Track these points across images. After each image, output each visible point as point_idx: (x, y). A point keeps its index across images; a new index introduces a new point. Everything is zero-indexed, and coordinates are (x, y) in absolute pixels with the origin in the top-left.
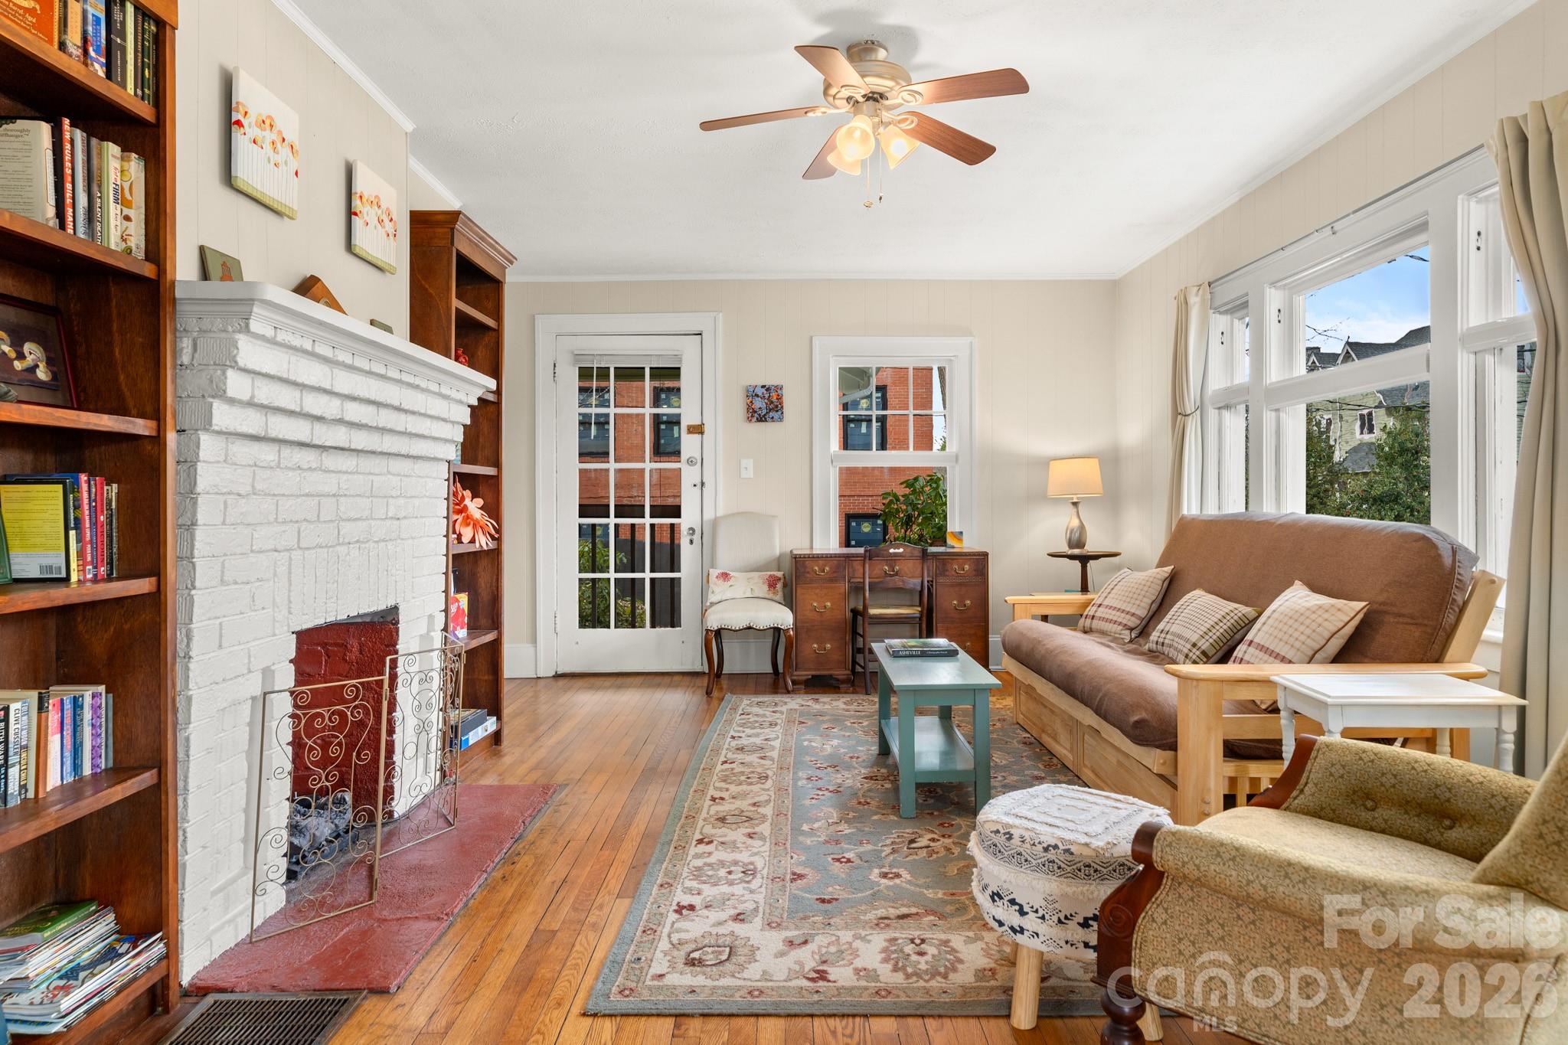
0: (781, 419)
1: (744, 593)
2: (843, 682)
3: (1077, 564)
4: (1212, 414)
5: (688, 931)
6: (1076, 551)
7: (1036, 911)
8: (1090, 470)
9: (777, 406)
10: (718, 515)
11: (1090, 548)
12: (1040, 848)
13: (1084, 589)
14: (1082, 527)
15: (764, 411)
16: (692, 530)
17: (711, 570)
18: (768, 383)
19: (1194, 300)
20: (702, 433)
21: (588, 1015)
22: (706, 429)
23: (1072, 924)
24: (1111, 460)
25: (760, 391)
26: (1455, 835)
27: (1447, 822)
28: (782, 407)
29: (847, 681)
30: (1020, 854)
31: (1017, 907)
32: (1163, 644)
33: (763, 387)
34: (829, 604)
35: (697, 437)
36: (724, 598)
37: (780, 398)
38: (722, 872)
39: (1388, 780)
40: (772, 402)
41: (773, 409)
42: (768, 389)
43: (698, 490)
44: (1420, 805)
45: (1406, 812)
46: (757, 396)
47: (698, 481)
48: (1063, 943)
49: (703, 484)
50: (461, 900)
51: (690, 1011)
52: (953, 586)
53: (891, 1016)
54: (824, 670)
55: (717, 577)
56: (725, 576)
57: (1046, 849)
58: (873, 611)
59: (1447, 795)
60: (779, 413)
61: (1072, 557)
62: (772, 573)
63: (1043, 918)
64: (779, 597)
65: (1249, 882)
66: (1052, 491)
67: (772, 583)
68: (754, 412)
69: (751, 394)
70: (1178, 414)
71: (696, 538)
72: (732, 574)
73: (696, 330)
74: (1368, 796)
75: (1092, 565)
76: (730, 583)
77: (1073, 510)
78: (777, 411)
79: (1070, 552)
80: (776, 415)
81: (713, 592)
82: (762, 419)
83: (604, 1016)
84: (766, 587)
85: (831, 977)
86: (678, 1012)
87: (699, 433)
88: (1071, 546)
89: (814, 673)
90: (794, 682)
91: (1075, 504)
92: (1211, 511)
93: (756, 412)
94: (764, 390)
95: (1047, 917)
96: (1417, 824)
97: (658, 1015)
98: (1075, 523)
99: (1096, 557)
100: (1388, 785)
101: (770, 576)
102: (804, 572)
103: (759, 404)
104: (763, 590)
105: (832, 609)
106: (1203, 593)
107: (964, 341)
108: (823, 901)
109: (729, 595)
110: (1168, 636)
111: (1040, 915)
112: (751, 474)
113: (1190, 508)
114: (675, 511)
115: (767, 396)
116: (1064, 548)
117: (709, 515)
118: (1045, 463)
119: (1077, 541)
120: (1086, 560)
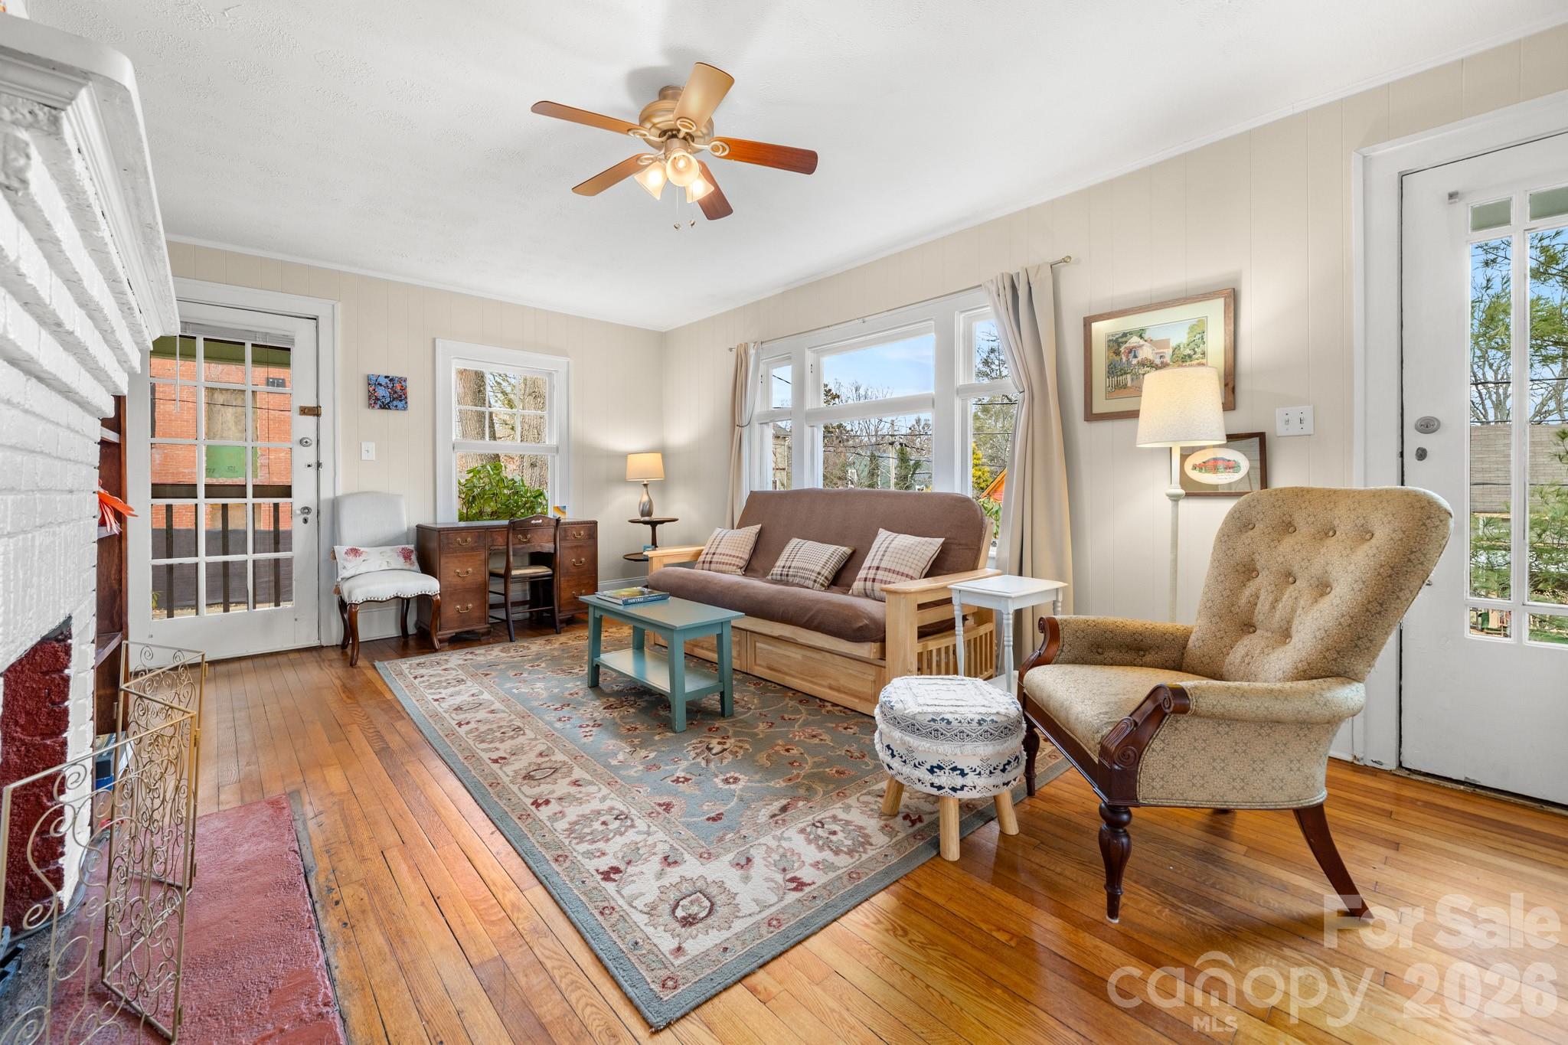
0: (405, 408)
1: (380, 566)
2: (483, 634)
3: (649, 527)
4: (757, 426)
5: (642, 894)
6: (647, 519)
7: (975, 771)
8: (654, 462)
9: (401, 396)
10: (337, 495)
11: (655, 516)
12: (975, 724)
14: (650, 501)
15: (388, 400)
16: (306, 510)
17: (336, 547)
18: (392, 374)
19: (752, 352)
20: (318, 415)
21: (661, 1030)
22: (323, 411)
23: (998, 772)
24: (668, 454)
25: (383, 381)
26: (1148, 658)
27: (1142, 653)
28: (406, 397)
29: (488, 633)
30: (963, 732)
31: (959, 772)
32: (787, 575)
33: (386, 377)
34: (470, 569)
35: (312, 419)
36: (357, 573)
37: (403, 389)
38: (597, 825)
39: (1108, 635)
40: (396, 392)
41: (397, 398)
42: (391, 380)
43: (313, 471)
44: (1128, 646)
45: (1120, 652)
46: (381, 385)
47: (313, 461)
48: (991, 788)
49: (319, 465)
50: (323, 976)
51: (748, 970)
52: (571, 548)
53: (880, 891)
54: (466, 626)
55: (346, 553)
56: (355, 552)
57: (979, 723)
58: (514, 573)
59: (1141, 638)
60: (404, 402)
61: (644, 522)
62: (403, 546)
63: (980, 774)
64: (416, 566)
65: (1258, 707)
66: (630, 476)
67: (406, 555)
68: (377, 399)
69: (373, 383)
70: (736, 425)
71: (312, 517)
72: (362, 549)
73: (312, 313)
74: (1098, 646)
75: (659, 527)
76: (362, 558)
77: (645, 490)
78: (401, 401)
79: (642, 519)
80: (400, 404)
81: (344, 568)
82: (385, 406)
83: (678, 1020)
84: (402, 560)
85: (806, 880)
86: (738, 976)
87: (314, 415)
88: (643, 515)
89: (457, 630)
90: (441, 641)
91: (645, 485)
93: (379, 399)
94: (387, 380)
95: (982, 772)
96: (1128, 657)
97: (725, 989)
98: (645, 498)
99: (662, 522)
100: (1109, 638)
101: (403, 549)
102: (448, 543)
103: (381, 392)
104: (400, 562)
105: (473, 574)
106: (799, 540)
107: (563, 360)
108: (714, 819)
109: (363, 569)
110: (791, 570)
111: (977, 772)
112: (372, 456)
114: (286, 491)
115: (390, 386)
116: (638, 517)
117: (327, 494)
118: (624, 456)
119: (647, 512)
120: (654, 524)
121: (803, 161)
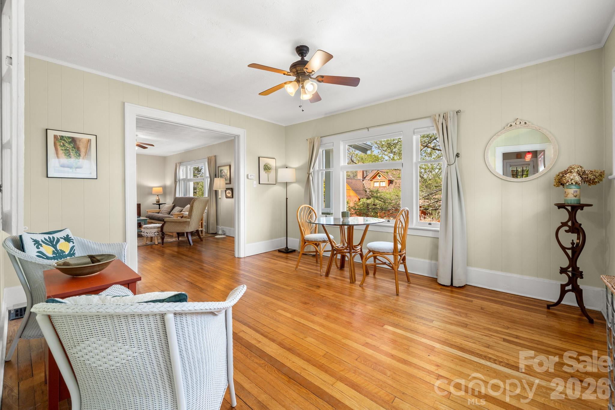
3: (158, 205)
8: (160, 190)
11: (160, 203)
13: (159, 209)
14: (159, 199)
19: (178, 165)
24: (164, 188)
61: (157, 204)
66: (153, 193)
70: (175, 182)
77: (157, 196)
88: (157, 202)
92: (180, 196)
98: (158, 198)
99: (162, 204)
113: (177, 196)
116: (156, 203)
118: (152, 188)
119: (158, 201)
120: (159, 205)
121: (153, 145)
